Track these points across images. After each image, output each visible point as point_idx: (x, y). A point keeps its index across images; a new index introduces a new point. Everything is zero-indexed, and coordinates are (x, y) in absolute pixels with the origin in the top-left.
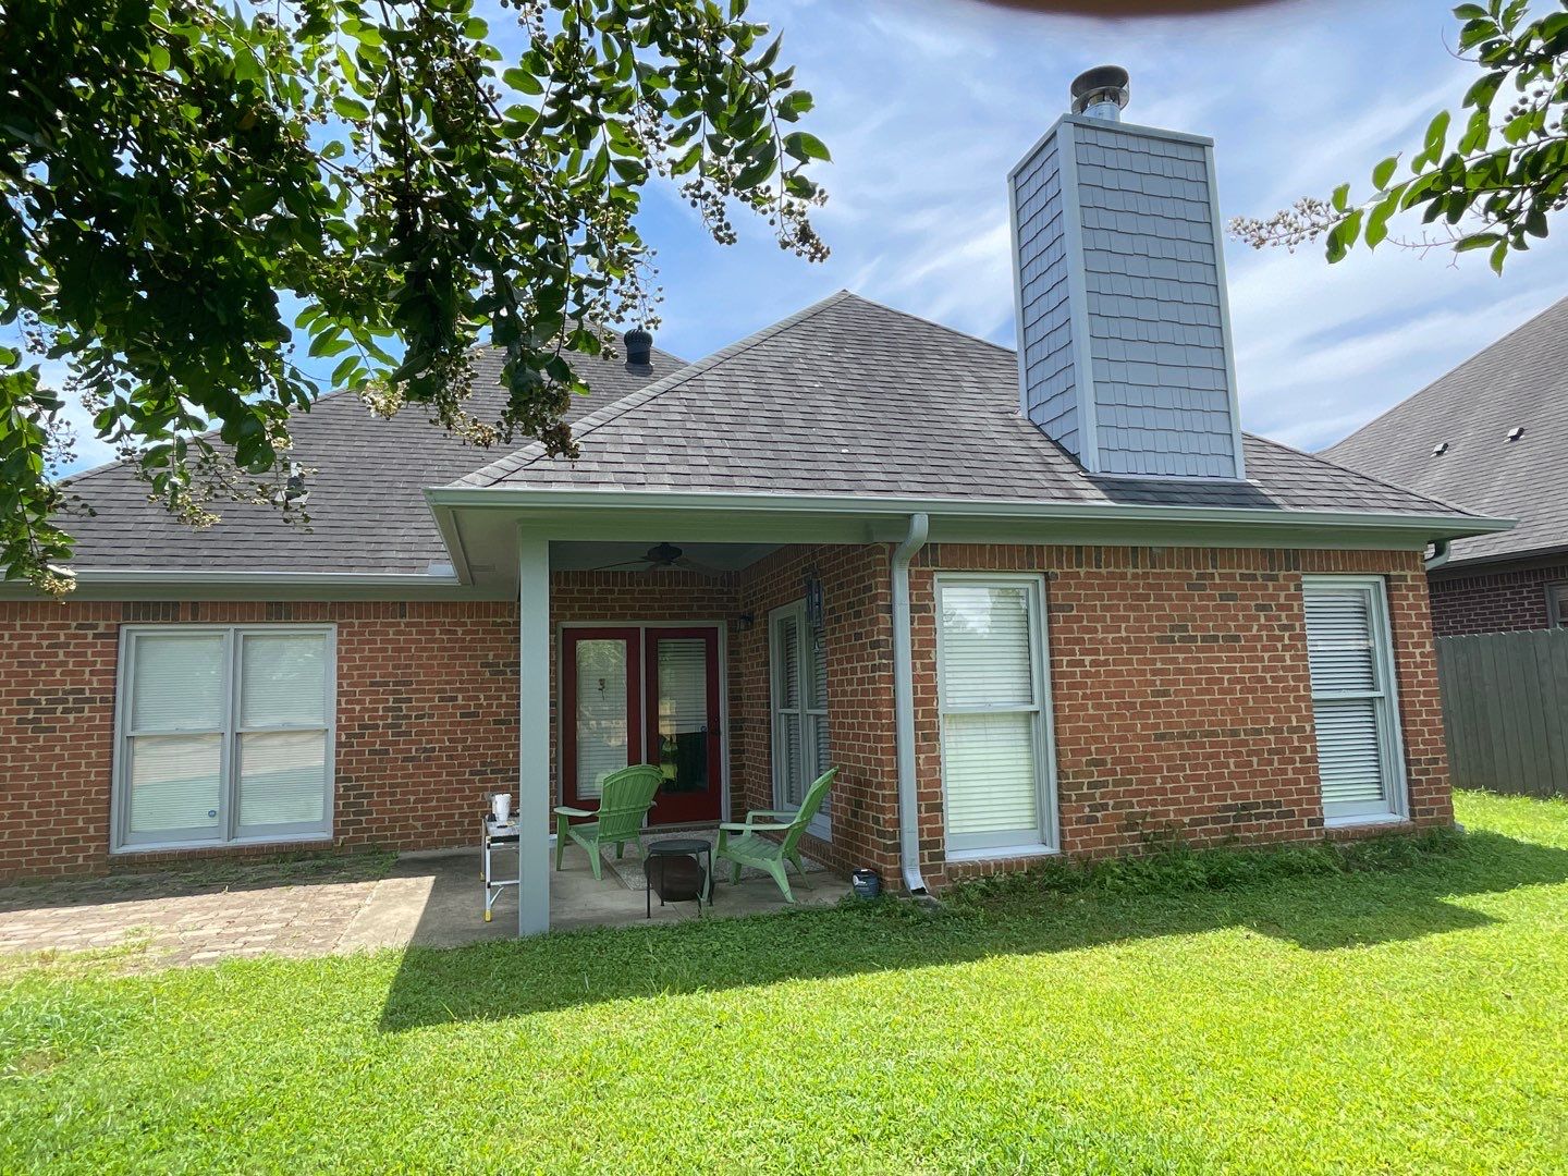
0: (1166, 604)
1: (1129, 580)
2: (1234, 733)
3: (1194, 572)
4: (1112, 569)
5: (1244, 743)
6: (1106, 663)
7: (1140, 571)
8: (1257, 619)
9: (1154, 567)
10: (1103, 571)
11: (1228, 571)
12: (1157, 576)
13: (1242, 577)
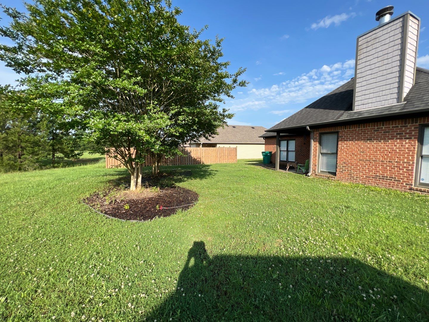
0: (366, 135)
1: (357, 131)
2: (382, 161)
3: (376, 128)
4: (353, 129)
5: (385, 164)
6: (349, 146)
7: (360, 129)
8: (397, 136)
9: (364, 127)
10: (351, 130)
11: (388, 126)
12: (364, 129)
13: (393, 127)
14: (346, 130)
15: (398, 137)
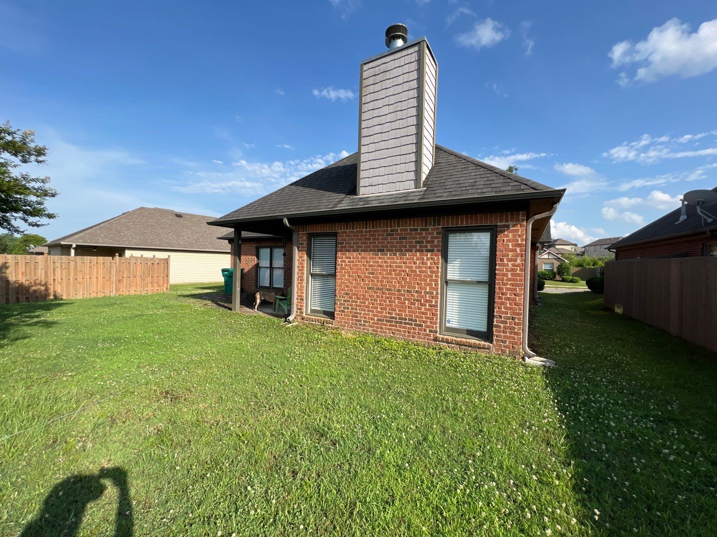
0: (377, 241)
1: (364, 233)
2: (398, 291)
3: (389, 229)
4: (358, 229)
5: (403, 295)
7: (368, 230)
8: (415, 247)
9: (373, 227)
10: (355, 230)
11: (404, 228)
12: (373, 231)
13: (411, 230)
14: (348, 231)
15: (418, 248)
